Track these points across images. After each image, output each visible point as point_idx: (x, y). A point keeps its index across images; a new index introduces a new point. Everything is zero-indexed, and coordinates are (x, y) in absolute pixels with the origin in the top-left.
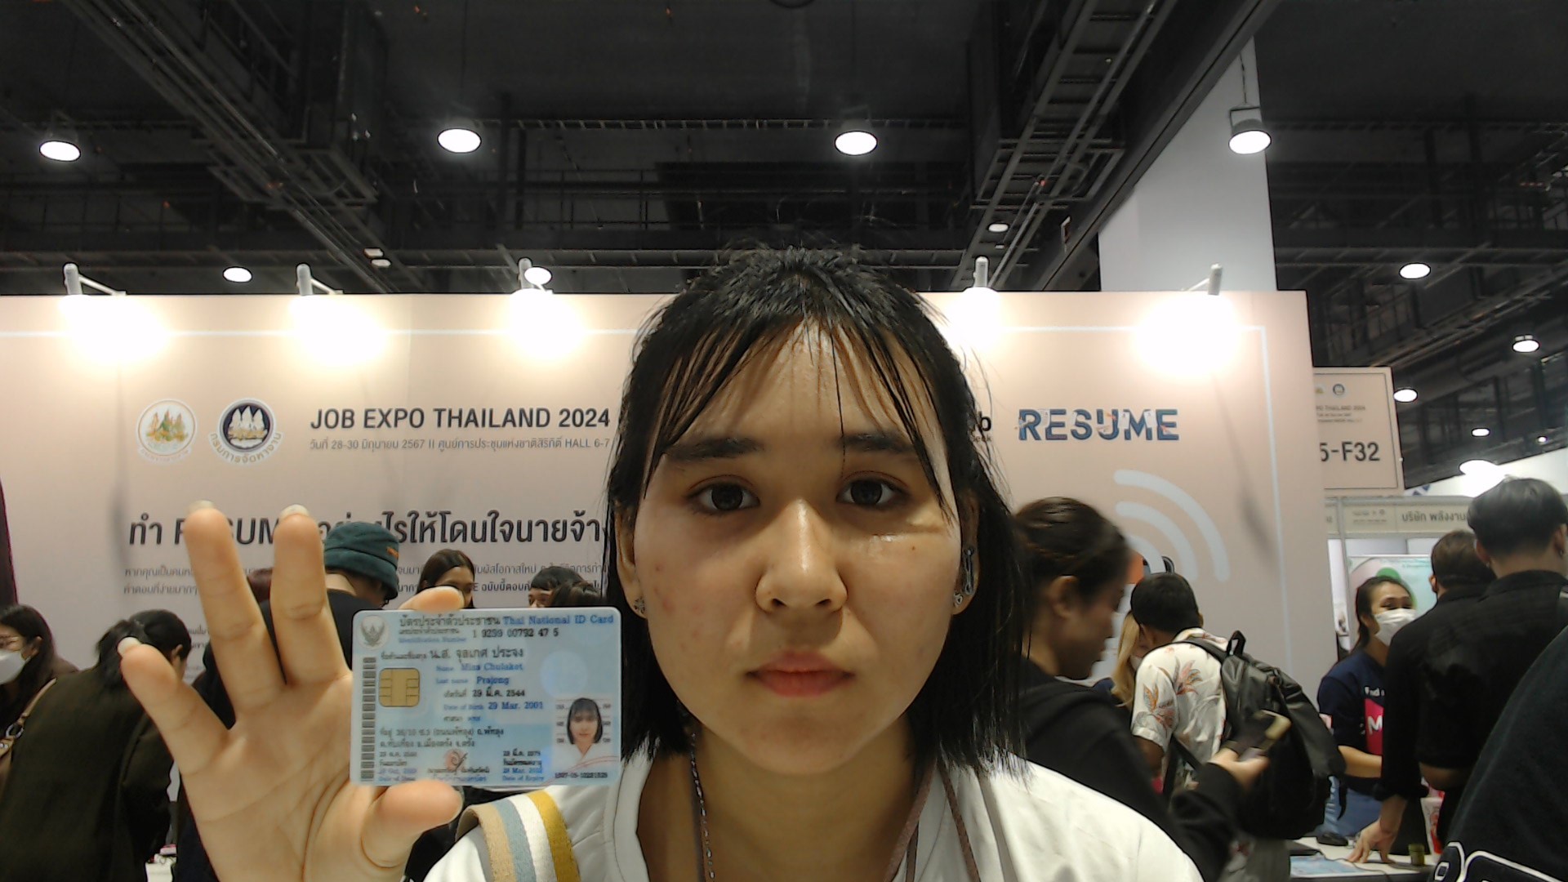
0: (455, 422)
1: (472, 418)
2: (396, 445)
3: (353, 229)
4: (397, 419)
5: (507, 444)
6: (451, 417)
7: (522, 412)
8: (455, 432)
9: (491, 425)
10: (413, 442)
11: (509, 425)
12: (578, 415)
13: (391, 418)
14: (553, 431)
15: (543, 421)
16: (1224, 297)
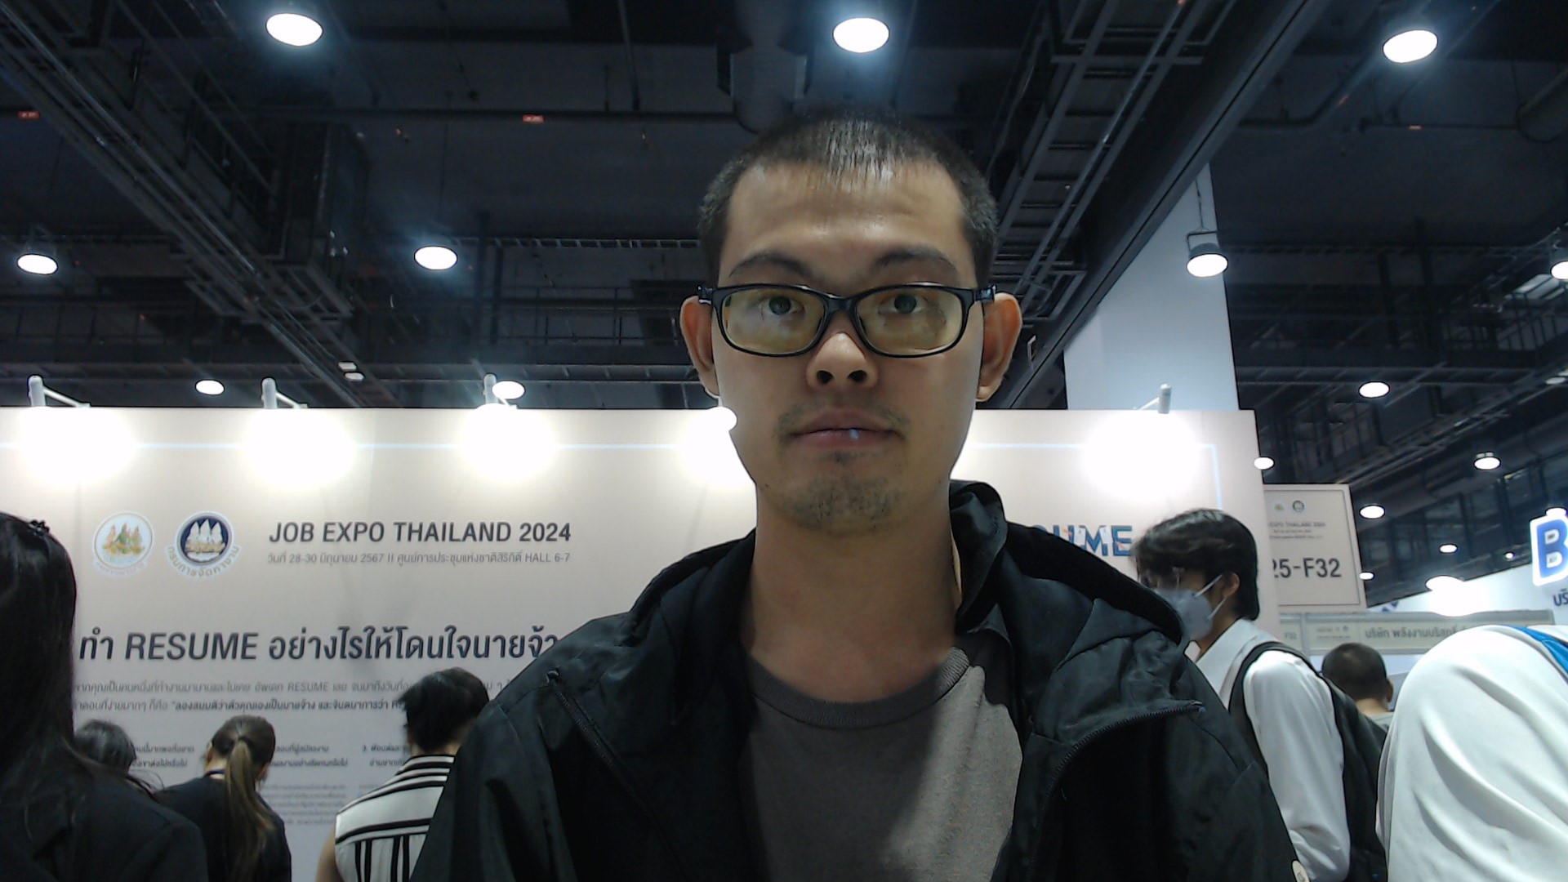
0: (415, 536)
1: (432, 532)
2: (354, 559)
3: (325, 342)
4: (356, 532)
5: (465, 559)
6: (411, 531)
7: (483, 526)
8: (415, 546)
9: (451, 539)
10: (372, 556)
11: (470, 539)
12: (539, 530)
13: (351, 532)
14: (513, 545)
15: (503, 534)
16: (1173, 415)
